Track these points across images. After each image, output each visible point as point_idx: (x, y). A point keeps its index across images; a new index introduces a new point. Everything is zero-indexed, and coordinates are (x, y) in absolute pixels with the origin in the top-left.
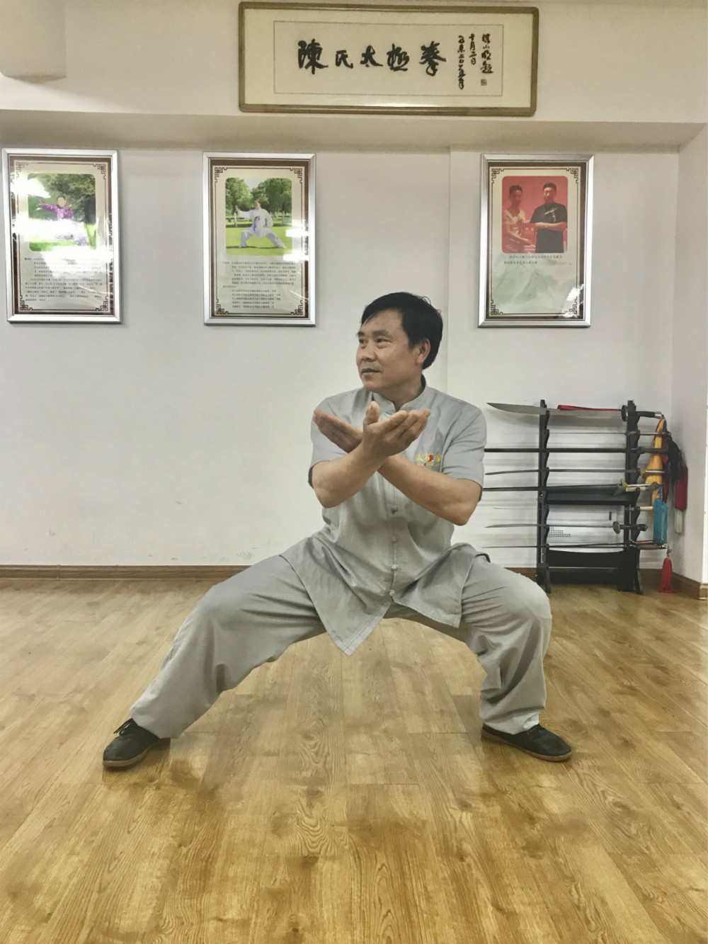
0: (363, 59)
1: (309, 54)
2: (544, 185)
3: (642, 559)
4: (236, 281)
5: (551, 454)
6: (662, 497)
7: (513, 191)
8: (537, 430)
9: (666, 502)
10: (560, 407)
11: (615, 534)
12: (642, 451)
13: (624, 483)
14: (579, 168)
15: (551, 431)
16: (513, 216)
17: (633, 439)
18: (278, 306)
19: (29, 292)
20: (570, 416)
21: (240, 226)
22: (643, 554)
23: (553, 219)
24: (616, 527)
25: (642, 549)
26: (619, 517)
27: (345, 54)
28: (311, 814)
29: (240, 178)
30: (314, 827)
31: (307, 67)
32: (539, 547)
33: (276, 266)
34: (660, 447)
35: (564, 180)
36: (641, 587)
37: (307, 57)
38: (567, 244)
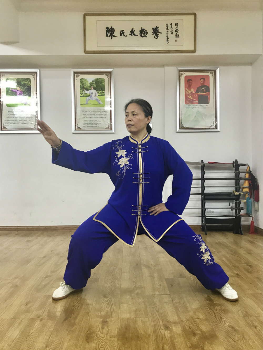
0: (130, 33)
1: (110, 32)
2: (200, 79)
3: (243, 221)
4: (84, 117)
5: (206, 181)
6: (249, 197)
7: (189, 81)
8: (200, 171)
9: (251, 199)
10: (209, 162)
11: (232, 211)
12: (241, 179)
13: (234, 192)
14: (214, 72)
15: (205, 172)
16: (189, 91)
17: (237, 174)
18: (100, 126)
19: (6, 122)
20: (213, 166)
21: (85, 96)
22: (243, 219)
23: (204, 91)
24: (232, 209)
25: (242, 217)
26: (233, 205)
27: (123, 31)
28: (103, 332)
29: (85, 78)
30: (103, 338)
31: (109, 37)
32: (202, 217)
33: (99, 111)
34: (248, 177)
35: (208, 76)
36: (242, 232)
37: (109, 33)
38: (210, 101)
